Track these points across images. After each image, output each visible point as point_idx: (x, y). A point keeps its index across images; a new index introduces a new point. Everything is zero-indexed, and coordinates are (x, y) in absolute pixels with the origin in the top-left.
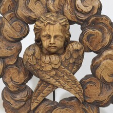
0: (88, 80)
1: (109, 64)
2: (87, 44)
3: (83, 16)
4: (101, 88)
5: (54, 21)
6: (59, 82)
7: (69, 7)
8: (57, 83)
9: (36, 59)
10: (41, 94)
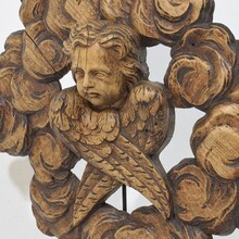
0: (182, 171)
3: (170, 27)
6: (120, 171)
7: (141, 6)
8: (116, 173)
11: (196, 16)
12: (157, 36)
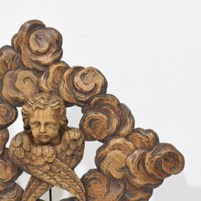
0: (91, 176)
1: (117, 156)
2: (89, 130)
3: (83, 97)
4: (108, 186)
5: (44, 105)
6: (55, 179)
7: (66, 85)
8: (52, 180)
9: (25, 151)
10: (33, 195)
11: (99, 90)
12: (75, 101)
